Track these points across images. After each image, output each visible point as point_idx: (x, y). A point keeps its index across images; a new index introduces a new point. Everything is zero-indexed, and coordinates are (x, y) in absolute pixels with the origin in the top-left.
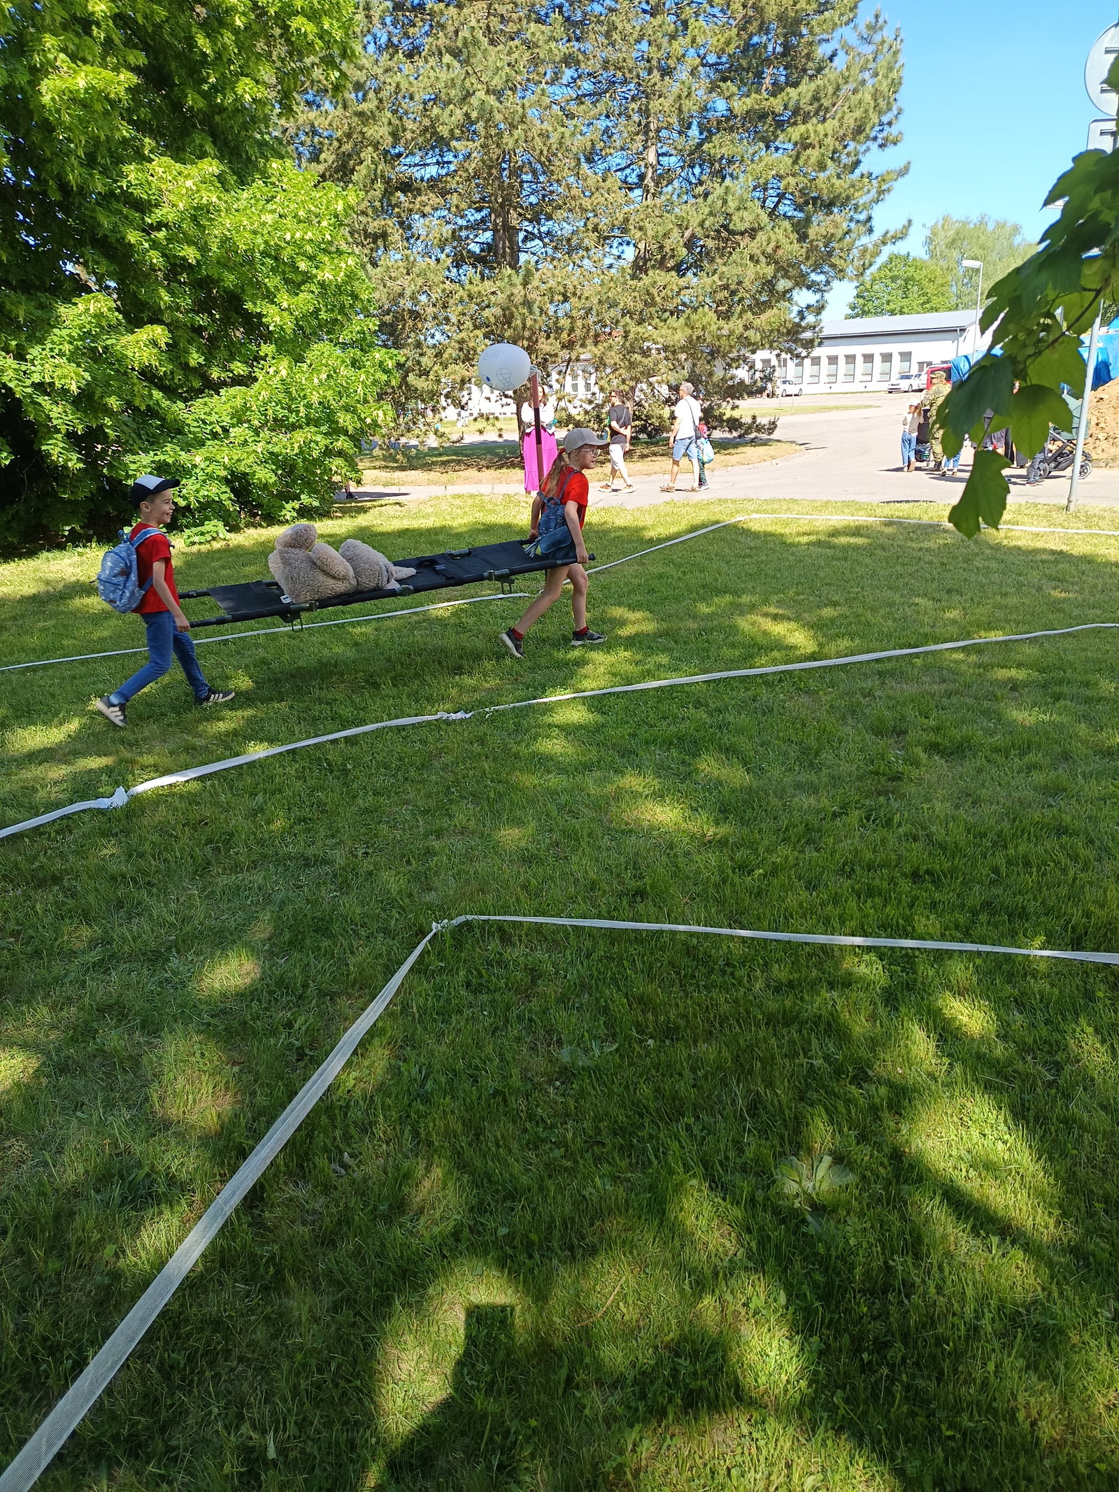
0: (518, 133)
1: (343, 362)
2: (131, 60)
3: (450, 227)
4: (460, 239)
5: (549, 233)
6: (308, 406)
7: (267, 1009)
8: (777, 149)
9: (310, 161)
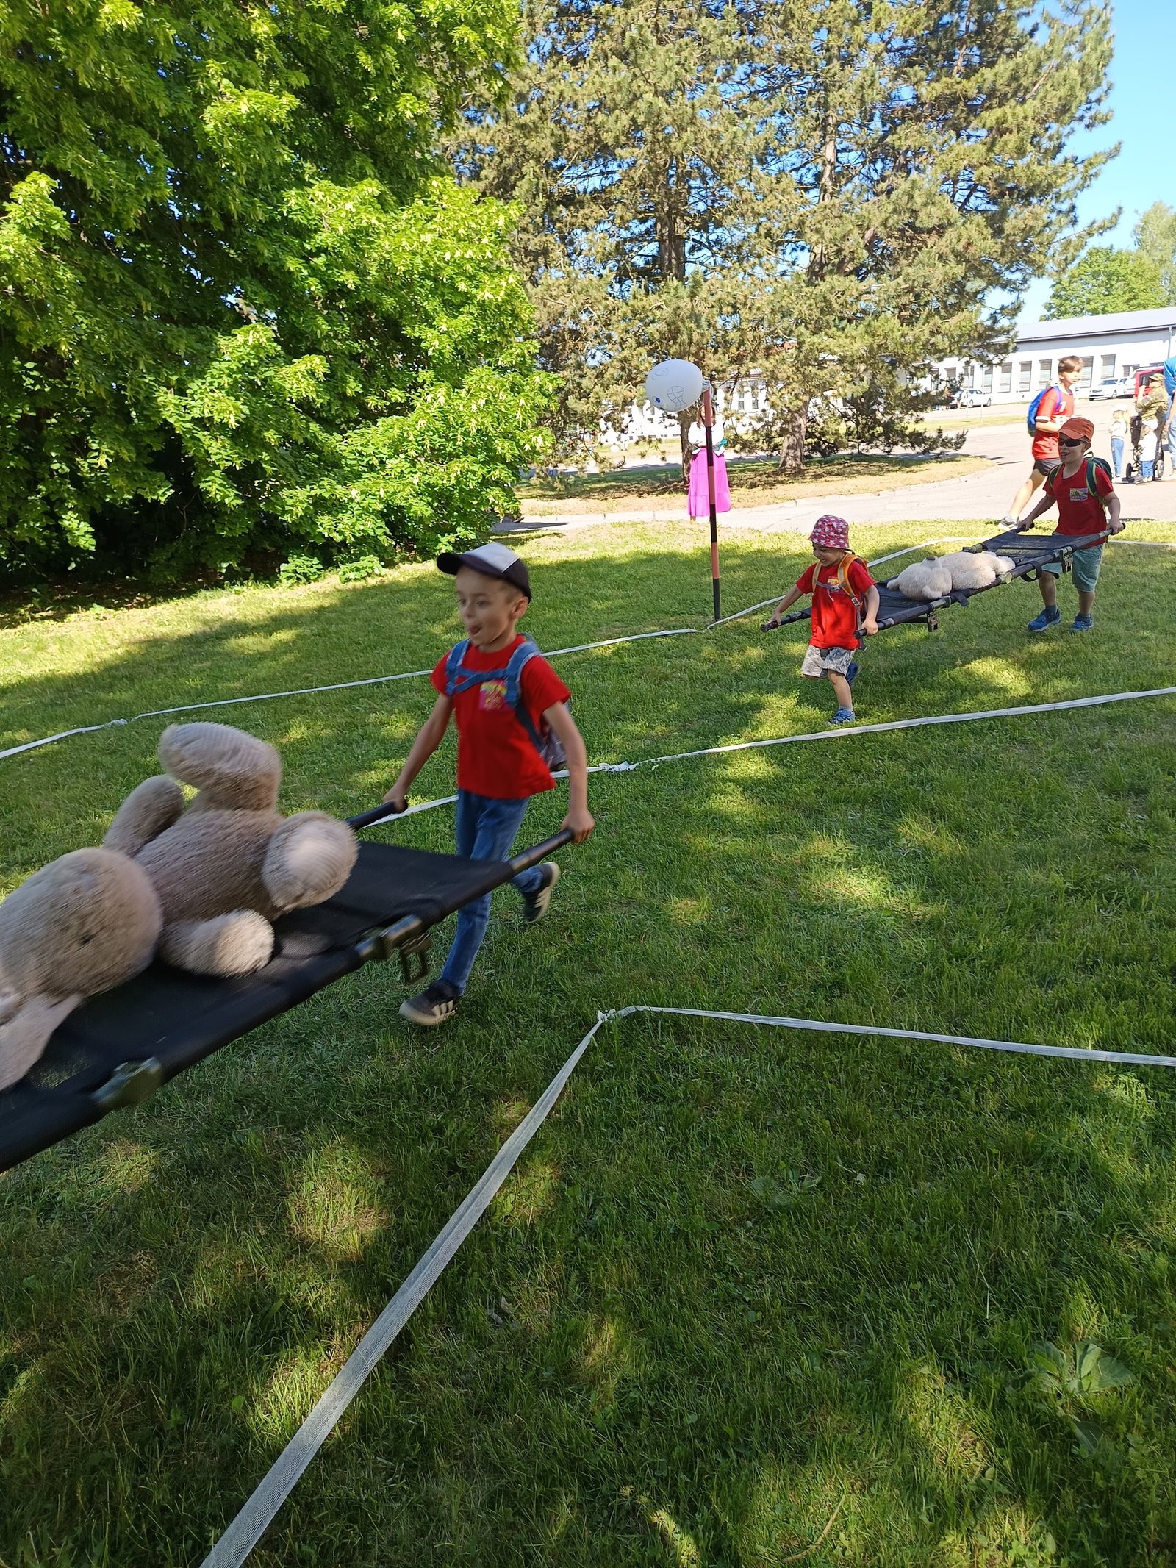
0: (688, 135)
1: (503, 386)
2: (294, 81)
3: (614, 241)
4: (623, 253)
5: (717, 242)
6: (466, 434)
7: (416, 1109)
8: (969, 137)
9: (470, 179)
